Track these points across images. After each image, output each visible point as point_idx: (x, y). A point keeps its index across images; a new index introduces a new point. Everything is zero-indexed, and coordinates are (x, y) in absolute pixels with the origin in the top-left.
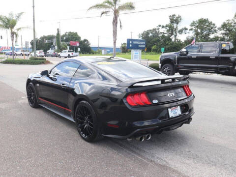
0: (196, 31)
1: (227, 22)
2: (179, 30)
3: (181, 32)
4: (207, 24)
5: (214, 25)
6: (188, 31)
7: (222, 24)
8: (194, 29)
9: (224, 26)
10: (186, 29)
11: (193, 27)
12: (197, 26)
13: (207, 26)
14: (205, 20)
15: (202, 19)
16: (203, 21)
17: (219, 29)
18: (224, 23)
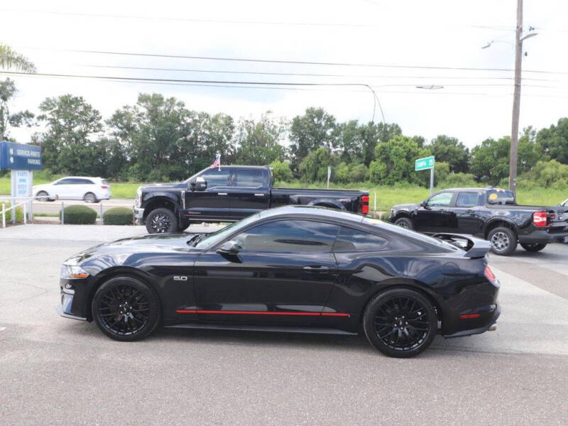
0: (54, 122)
1: (122, 110)
2: (11, 114)
3: (16, 120)
4: (81, 109)
5: (96, 112)
6: (34, 120)
7: (115, 113)
8: (50, 116)
9: (118, 117)
10: (30, 115)
11: (47, 113)
12: (58, 112)
13: (81, 113)
14: (76, 99)
15: (70, 96)
16: (72, 102)
17: (108, 123)
18: (118, 112)
